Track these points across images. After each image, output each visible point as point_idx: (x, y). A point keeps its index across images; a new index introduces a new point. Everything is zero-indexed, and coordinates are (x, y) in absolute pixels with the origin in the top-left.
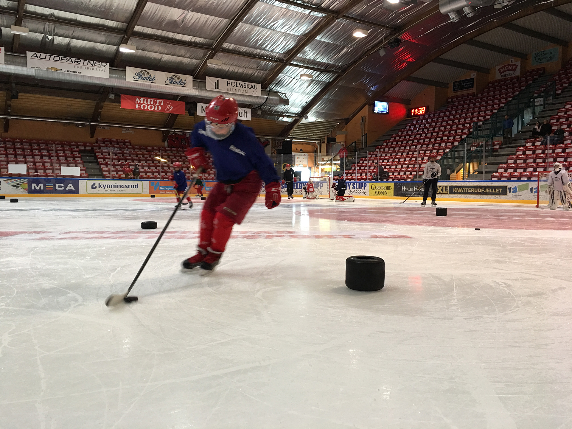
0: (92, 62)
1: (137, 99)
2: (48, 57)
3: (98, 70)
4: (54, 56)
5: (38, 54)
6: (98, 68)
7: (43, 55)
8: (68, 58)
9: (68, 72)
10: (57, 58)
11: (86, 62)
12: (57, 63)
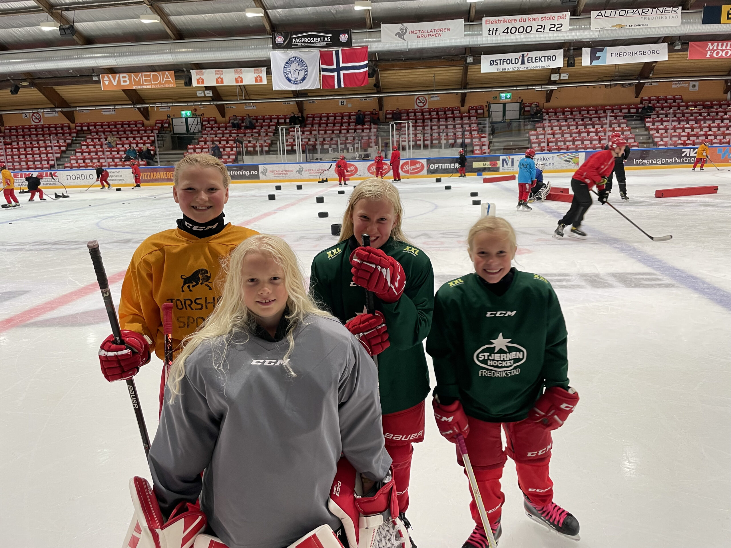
0: (661, 9)
1: (710, 44)
2: (613, 13)
3: (668, 17)
4: (620, 10)
5: (603, 12)
6: (668, 15)
7: (608, 12)
8: (635, 10)
9: (634, 27)
10: (623, 13)
11: (655, 10)
12: (622, 18)
